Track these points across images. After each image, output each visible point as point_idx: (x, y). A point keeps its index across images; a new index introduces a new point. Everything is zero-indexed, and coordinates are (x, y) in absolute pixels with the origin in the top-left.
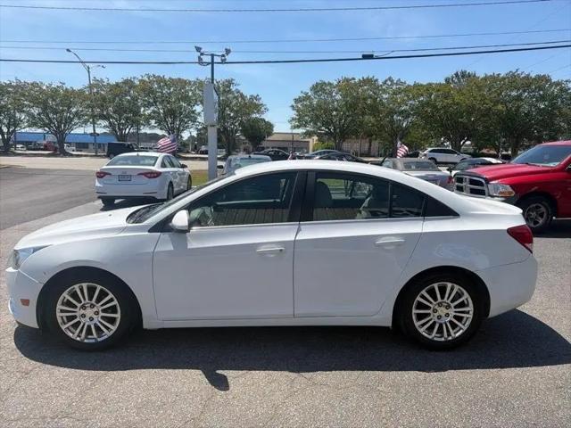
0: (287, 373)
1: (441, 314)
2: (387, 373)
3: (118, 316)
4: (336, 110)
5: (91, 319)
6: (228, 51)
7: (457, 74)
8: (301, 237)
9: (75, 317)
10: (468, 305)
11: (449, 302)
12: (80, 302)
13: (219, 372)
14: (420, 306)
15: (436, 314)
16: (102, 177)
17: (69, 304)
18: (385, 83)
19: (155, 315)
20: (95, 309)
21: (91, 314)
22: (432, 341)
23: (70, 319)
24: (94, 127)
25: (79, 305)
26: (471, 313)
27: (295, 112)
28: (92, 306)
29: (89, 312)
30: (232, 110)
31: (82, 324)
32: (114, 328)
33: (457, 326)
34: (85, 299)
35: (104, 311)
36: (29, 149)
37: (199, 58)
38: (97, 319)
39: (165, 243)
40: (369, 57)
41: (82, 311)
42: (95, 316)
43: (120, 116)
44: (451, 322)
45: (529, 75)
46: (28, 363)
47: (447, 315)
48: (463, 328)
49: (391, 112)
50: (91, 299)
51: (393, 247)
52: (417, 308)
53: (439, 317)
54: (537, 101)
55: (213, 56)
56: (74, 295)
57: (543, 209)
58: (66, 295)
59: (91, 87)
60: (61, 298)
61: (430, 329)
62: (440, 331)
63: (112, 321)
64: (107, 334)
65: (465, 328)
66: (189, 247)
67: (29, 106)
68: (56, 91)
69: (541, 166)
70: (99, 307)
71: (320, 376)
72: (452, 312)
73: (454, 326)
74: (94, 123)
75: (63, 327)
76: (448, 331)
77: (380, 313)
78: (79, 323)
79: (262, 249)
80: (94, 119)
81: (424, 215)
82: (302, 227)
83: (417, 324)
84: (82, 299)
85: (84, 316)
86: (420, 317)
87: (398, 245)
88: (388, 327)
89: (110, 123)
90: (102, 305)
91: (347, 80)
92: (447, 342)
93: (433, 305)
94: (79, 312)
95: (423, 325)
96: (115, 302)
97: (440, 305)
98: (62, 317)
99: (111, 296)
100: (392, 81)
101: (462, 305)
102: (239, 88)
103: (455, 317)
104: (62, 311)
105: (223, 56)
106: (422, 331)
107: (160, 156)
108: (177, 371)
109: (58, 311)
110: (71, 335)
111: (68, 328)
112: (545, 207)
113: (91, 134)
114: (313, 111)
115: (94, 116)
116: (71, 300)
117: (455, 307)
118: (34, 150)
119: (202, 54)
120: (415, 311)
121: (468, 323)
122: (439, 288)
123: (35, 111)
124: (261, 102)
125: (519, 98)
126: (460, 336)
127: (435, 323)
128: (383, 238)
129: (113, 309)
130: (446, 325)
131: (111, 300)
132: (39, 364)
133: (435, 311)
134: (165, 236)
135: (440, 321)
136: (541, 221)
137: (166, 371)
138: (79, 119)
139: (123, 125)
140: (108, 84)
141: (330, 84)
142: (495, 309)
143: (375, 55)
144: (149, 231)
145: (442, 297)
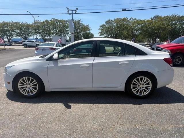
0: (90, 104)
1: (141, 87)
2: (122, 105)
3: (37, 87)
4: (114, 29)
5: (29, 88)
6: (77, 9)
7: (155, 17)
8: (95, 62)
9: (24, 87)
10: (150, 84)
11: (143, 83)
12: (25, 83)
13: (68, 104)
14: (134, 84)
15: (139, 87)
16: (37, 50)
17: (22, 83)
18: (130, 19)
19: (49, 87)
20: (30, 85)
21: (29, 86)
22: (138, 96)
23: (23, 88)
24: (36, 36)
25: (25, 84)
26: (151, 86)
27: (100, 30)
28: (29, 84)
29: (28, 86)
30: (80, 30)
31: (26, 90)
32: (36, 91)
33: (146, 91)
34: (27, 82)
35: (33, 85)
36: (16, 44)
37: (68, 11)
38: (31, 88)
39: (51, 64)
40: (124, 10)
41: (26, 86)
42: (30, 87)
43: (44, 32)
44: (144, 89)
45: (179, 16)
46: (10, 101)
47: (143, 87)
48: (148, 91)
49: (132, 29)
50: (29, 82)
51: (125, 65)
52: (133, 85)
53: (140, 88)
54: (182, 24)
55: (72, 10)
56: (24, 81)
57: (181, 58)
58: (21, 81)
59: (35, 23)
60: (20, 81)
61: (137, 92)
62: (141, 92)
63: (36, 89)
64: (34, 93)
65: (149, 91)
66: (59, 65)
67: (16, 30)
68: (24, 25)
69: (180, 44)
70: (31, 84)
71: (100, 105)
72: (145, 86)
73: (145, 91)
74: (36, 35)
75: (21, 91)
76: (143, 92)
77: (121, 86)
78: (25, 89)
79: (82, 66)
80: (36, 34)
81: (135, 55)
82: (95, 59)
83: (133, 90)
84: (26, 82)
85: (27, 87)
86: (134, 88)
87: (126, 64)
88: (123, 91)
89: (41, 35)
90: (32, 84)
91: (118, 19)
92: (143, 96)
93: (138, 84)
94: (25, 86)
95: (135, 90)
96: (36, 83)
97: (141, 84)
98: (20, 87)
99: (35, 81)
100: (132, 19)
101: (148, 84)
102: (82, 23)
103: (146, 88)
104: (20, 85)
105: (76, 10)
106: (135, 92)
107: (56, 43)
108: (55, 104)
109: (19, 85)
110: (23, 93)
111: (22, 91)
112: (182, 57)
113: (35, 39)
114: (106, 30)
115: (36, 33)
116: (23, 82)
117: (146, 85)
118: (18, 44)
119: (69, 10)
120: (132, 86)
121: (150, 90)
122: (140, 78)
123: (18, 31)
124: (89, 27)
125: (176, 24)
126: (147, 94)
127: (139, 90)
128: (122, 62)
129: (36, 85)
130: (143, 91)
131: (35, 82)
132: (13, 101)
133: (139, 86)
134: (51, 62)
135: (141, 89)
136: (180, 62)
137: (52, 104)
138: (32, 33)
139: (45, 35)
140: (41, 22)
141: (112, 20)
142: (159, 86)
143: (126, 9)
144: (46, 60)
145: (141, 82)
